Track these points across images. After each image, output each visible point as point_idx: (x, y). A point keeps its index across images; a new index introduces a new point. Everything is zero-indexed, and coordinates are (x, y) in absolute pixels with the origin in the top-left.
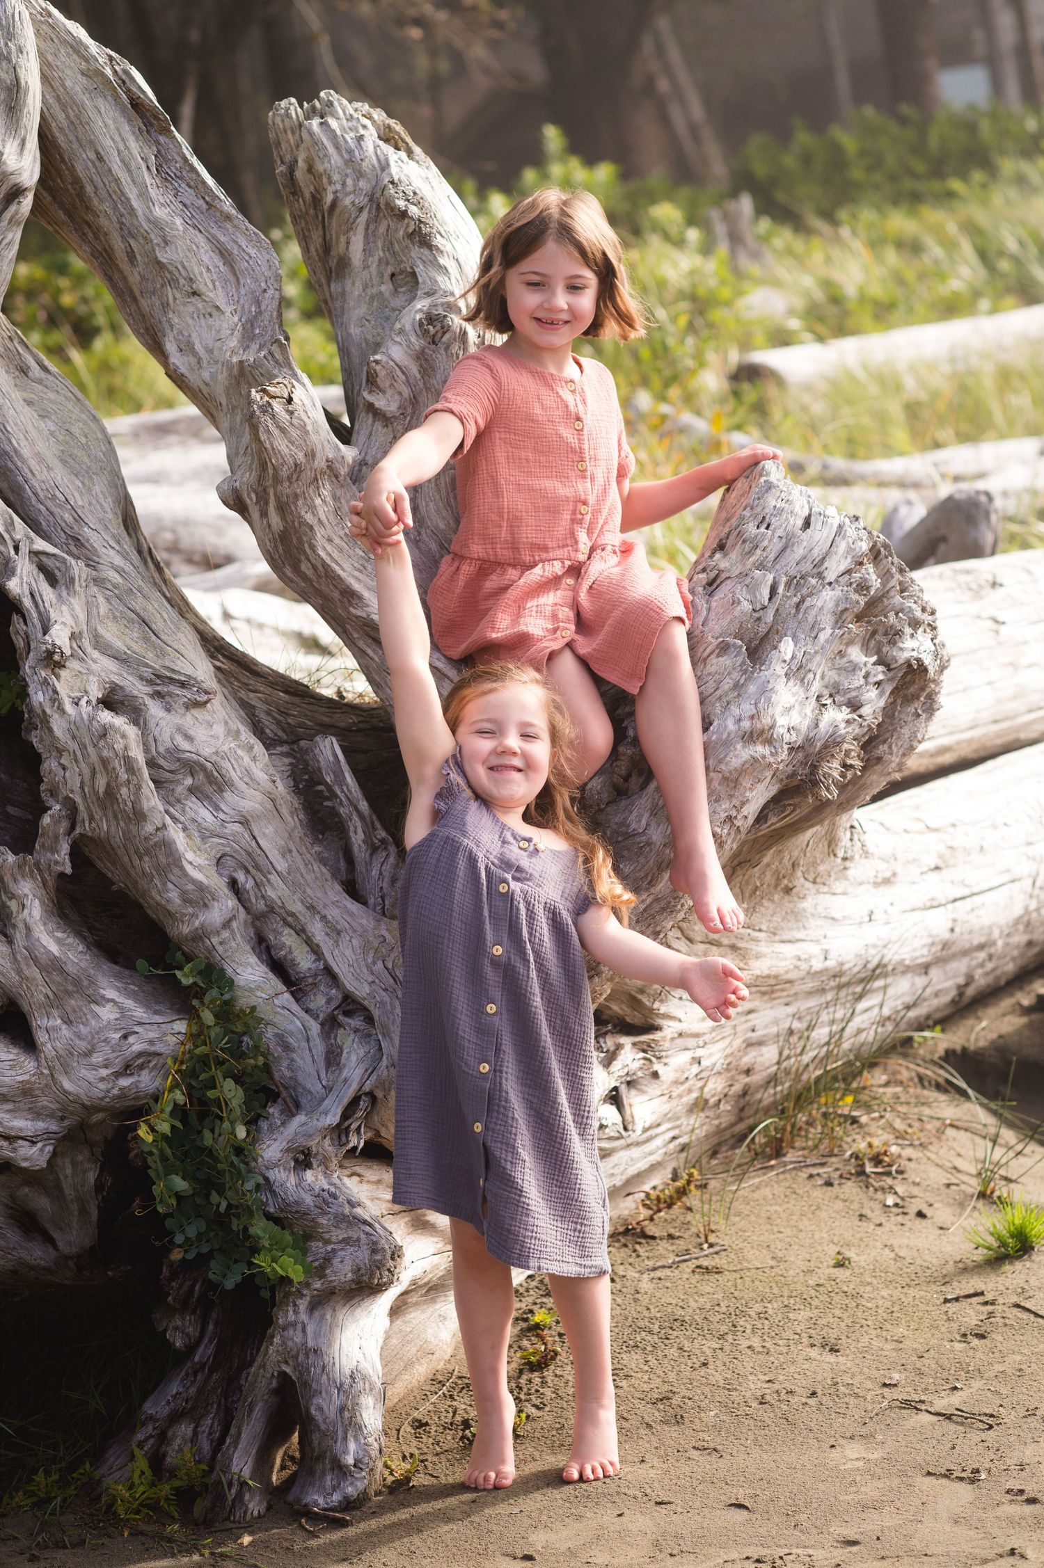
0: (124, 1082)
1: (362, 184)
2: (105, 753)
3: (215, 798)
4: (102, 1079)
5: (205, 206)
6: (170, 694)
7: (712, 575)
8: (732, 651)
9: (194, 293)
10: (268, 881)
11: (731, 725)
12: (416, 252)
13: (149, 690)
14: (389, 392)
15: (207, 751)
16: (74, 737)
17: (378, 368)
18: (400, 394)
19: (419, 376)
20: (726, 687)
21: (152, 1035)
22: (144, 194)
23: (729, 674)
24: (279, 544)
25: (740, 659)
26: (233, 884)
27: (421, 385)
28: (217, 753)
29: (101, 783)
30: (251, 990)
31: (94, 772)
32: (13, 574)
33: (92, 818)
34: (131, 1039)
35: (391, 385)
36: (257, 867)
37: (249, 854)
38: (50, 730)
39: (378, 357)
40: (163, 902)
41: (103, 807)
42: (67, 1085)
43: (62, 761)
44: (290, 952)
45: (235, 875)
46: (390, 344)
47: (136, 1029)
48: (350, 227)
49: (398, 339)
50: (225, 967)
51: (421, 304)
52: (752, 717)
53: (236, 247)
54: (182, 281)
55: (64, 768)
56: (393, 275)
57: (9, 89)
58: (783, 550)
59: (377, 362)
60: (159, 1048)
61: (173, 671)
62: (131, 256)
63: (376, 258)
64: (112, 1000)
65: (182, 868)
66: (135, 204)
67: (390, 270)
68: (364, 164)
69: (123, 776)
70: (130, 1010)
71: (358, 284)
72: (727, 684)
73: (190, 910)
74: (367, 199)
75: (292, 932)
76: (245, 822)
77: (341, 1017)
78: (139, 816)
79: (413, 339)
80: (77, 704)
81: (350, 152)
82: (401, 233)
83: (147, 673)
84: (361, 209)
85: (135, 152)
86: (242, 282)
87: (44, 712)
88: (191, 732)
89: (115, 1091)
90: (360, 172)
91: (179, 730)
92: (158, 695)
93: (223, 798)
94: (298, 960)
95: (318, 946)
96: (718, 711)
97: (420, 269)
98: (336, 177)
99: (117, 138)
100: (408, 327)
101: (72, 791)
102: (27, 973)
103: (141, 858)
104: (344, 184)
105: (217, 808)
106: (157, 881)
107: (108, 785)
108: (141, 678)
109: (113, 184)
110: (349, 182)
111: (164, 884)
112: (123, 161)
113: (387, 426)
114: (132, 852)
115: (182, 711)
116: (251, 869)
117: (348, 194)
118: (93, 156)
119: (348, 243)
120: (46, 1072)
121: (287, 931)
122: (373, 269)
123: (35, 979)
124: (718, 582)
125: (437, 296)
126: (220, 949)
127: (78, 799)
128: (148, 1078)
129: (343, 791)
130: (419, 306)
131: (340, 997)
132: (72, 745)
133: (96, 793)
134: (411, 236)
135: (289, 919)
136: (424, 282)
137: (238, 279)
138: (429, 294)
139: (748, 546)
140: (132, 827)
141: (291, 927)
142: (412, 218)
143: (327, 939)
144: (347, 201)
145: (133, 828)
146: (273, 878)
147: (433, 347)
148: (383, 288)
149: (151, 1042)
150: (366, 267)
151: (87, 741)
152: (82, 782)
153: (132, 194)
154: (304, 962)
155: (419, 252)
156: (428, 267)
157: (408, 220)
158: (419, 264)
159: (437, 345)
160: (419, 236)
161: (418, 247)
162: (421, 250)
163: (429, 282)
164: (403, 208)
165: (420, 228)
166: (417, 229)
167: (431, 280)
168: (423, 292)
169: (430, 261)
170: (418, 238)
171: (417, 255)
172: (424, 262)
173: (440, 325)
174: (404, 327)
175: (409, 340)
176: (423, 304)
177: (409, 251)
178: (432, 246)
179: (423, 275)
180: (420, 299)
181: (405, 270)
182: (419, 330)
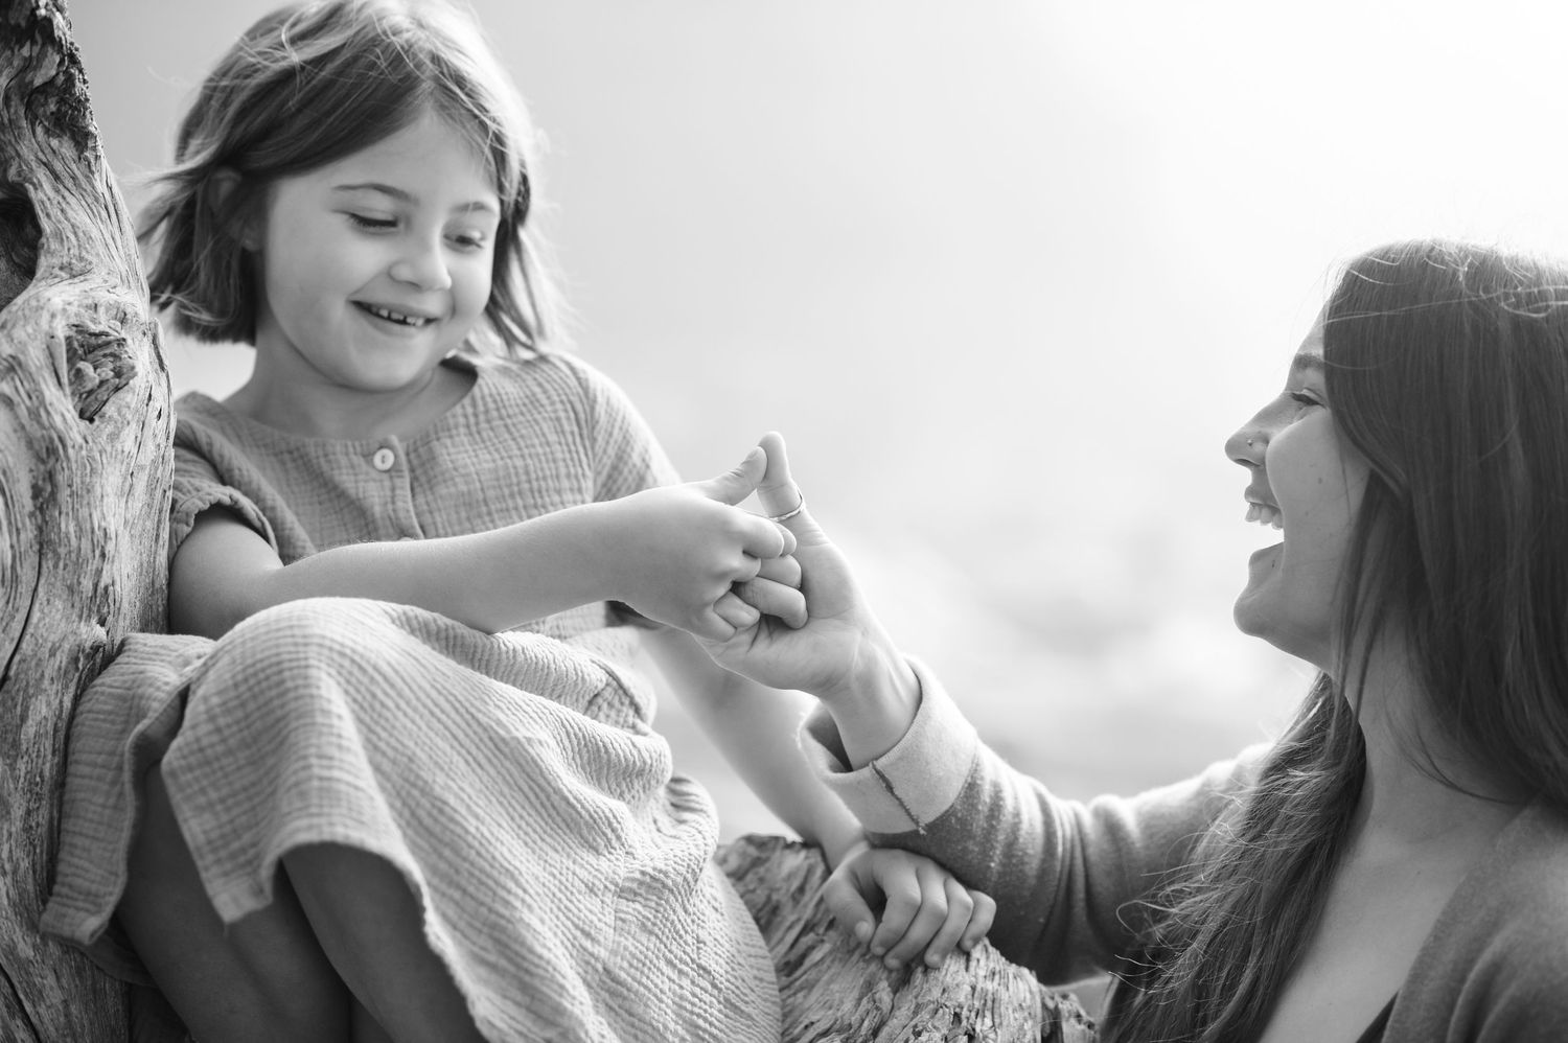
12: (33, 146)
19: (30, 505)
27: (33, 533)
49: (4, 388)
51: (60, 296)
82: (3, 82)
97: (43, 194)
125: (95, 280)
130: (58, 302)
134: (31, 96)
136: (59, 236)
138: (73, 272)
142: (57, 45)
147: (85, 425)
155: (44, 145)
156: (67, 194)
157: (36, 49)
158: (43, 179)
159: (91, 420)
160: (61, 101)
161: (47, 131)
162: (54, 143)
163: (72, 237)
164: (42, 12)
165: (70, 79)
166: (62, 77)
167: (75, 234)
168: (56, 261)
169: (74, 178)
170: (53, 107)
171: (40, 154)
172: (57, 177)
173: (111, 366)
174: (23, 353)
175: (35, 395)
176: (65, 297)
177: (19, 138)
178: (88, 135)
179: (55, 212)
180: (53, 280)
182: (64, 367)
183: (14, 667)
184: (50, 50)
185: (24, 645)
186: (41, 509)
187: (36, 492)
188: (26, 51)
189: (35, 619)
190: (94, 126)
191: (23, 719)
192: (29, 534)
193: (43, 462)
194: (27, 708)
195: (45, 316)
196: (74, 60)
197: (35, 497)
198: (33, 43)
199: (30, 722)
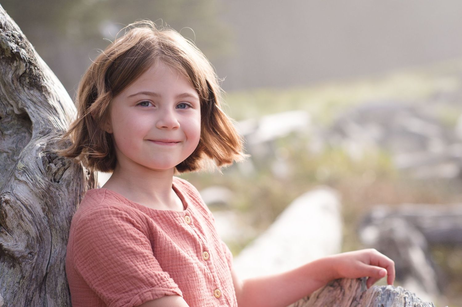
12: (25, 94)
14: (17, 232)
17: (7, 208)
18: (27, 233)
19: (42, 215)
27: (46, 223)
35: (19, 224)
39: (7, 197)
46: (13, 183)
49: (23, 178)
51: (40, 143)
59: (7, 202)
79: (39, 177)
82: (10, 76)
97: (31, 110)
100: (32, 166)
113: (14, 266)
125: (52, 135)
130: (38, 145)
134: (20, 78)
136: (38, 122)
138: (44, 133)
142: (23, 60)
147: (56, 184)
155: (29, 94)
156: (39, 108)
157: (18, 63)
158: (30, 105)
159: (58, 182)
160: (30, 78)
161: (28, 89)
162: (32, 92)
163: (43, 122)
164: (15, 50)
165: (31, 70)
166: (28, 70)
167: (44, 121)
168: (38, 131)
169: (41, 102)
170: (28, 81)
171: (28, 97)
172: (35, 103)
173: (61, 162)
174: (28, 166)
175: (34, 179)
176: (41, 143)
177: (19, 93)
178: (42, 87)
179: (36, 115)
180: (37, 138)
181: (13, 111)
182: (42, 167)
183: (49, 269)
184: (21, 62)
185: (51, 261)
186: (47, 215)
187: (44, 210)
188: (15, 64)
189: (53, 252)
191: (56, 285)
193: (42, 200)
194: (57, 281)
195: (34, 151)
196: (30, 63)
197: (44, 212)
198: (17, 61)
199: (59, 286)
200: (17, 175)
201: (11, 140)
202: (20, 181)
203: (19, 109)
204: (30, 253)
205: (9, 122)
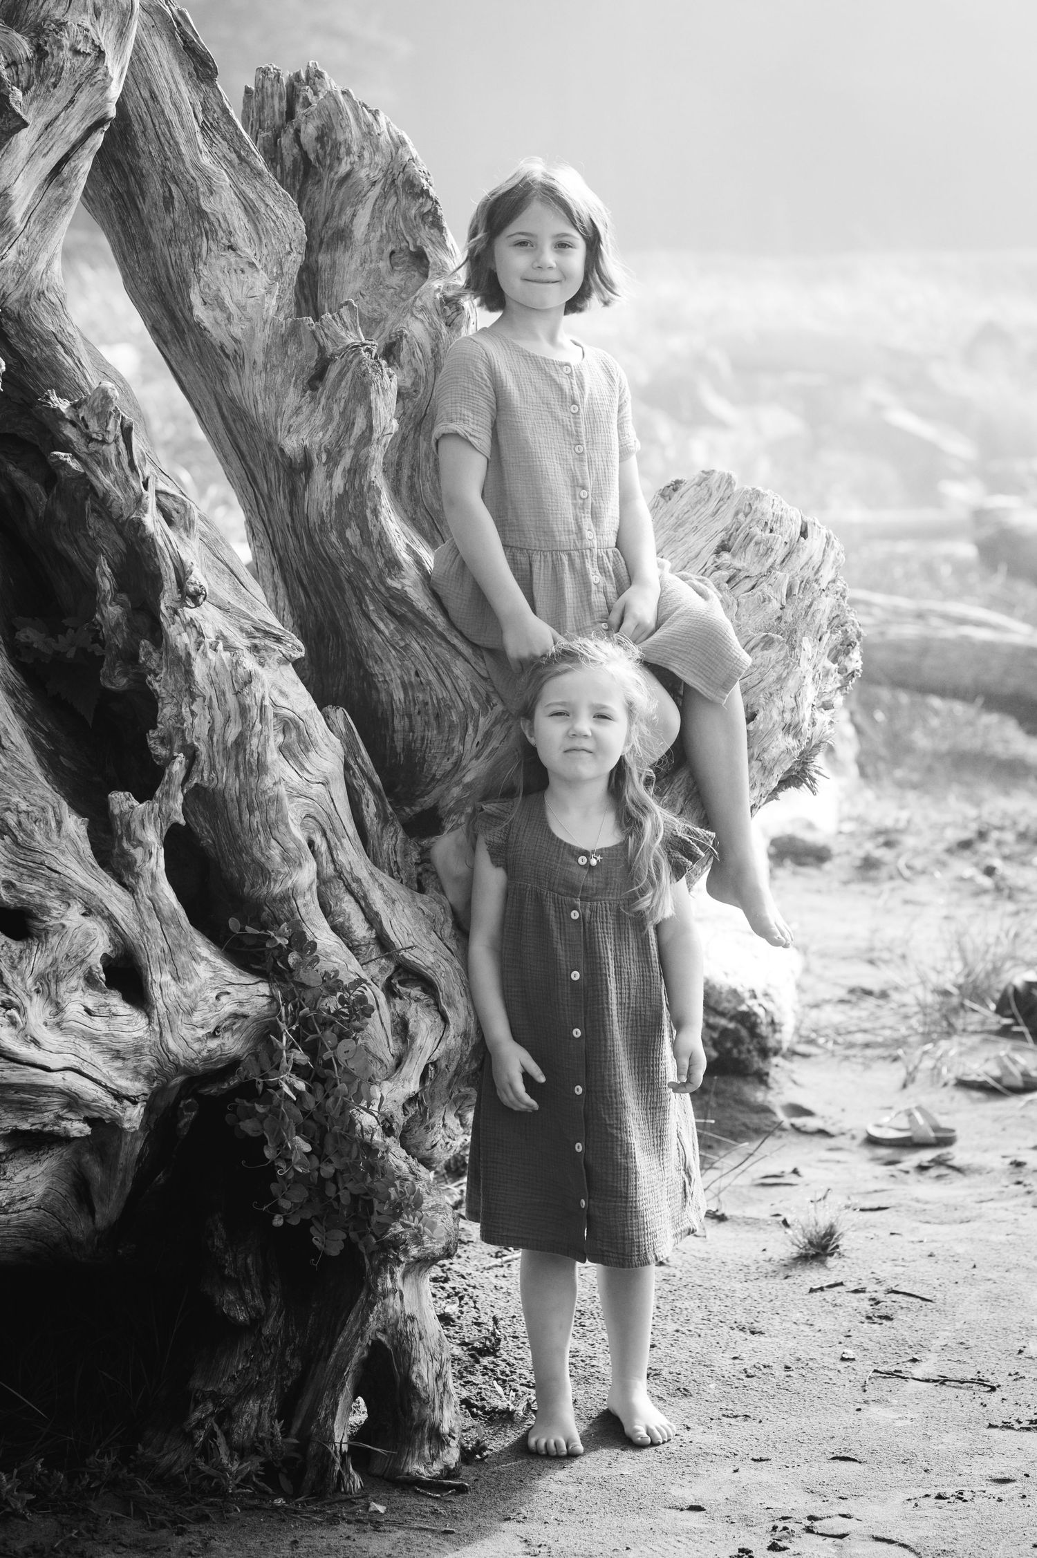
0: (213, 1044)
1: (378, 158)
2: (248, 701)
3: (302, 757)
4: (199, 1039)
5: (236, 161)
6: (266, 648)
7: (732, 572)
8: (777, 646)
9: (231, 247)
10: (342, 844)
11: (776, 716)
12: (425, 233)
13: (247, 642)
14: (406, 368)
15: (300, 710)
16: (212, 683)
17: (404, 342)
19: (430, 355)
20: (771, 679)
21: (242, 996)
22: (191, 141)
23: (773, 667)
24: (333, 508)
25: (783, 653)
26: (311, 844)
28: (306, 712)
29: (233, 733)
30: (327, 955)
31: (228, 720)
32: (146, 511)
33: (213, 768)
34: (224, 999)
36: (334, 830)
37: (329, 816)
38: (189, 674)
40: (263, 860)
41: (227, 757)
42: (172, 1045)
43: (193, 707)
44: (349, 920)
45: (313, 837)
46: (412, 320)
47: (229, 989)
48: (360, 198)
49: (420, 316)
50: (305, 929)
52: (792, 710)
53: (262, 205)
54: (220, 233)
55: (193, 714)
56: (393, 253)
57: (124, 15)
58: (789, 554)
59: (404, 337)
60: (247, 1010)
61: (268, 624)
62: (169, 201)
63: (378, 234)
64: (206, 959)
65: (287, 825)
66: (183, 149)
67: (390, 248)
68: (382, 138)
69: (258, 727)
70: (221, 970)
71: (357, 258)
72: (772, 676)
73: (286, 869)
74: (381, 174)
75: (352, 899)
76: (325, 784)
77: (398, 986)
78: (262, 768)
79: (433, 317)
80: (215, 650)
81: (369, 125)
82: (413, 212)
83: (247, 625)
84: (374, 184)
85: (186, 95)
86: (264, 242)
87: (189, 654)
88: (285, 689)
89: (205, 1054)
90: (377, 147)
91: (273, 685)
92: (255, 649)
93: (308, 758)
94: (354, 927)
95: (377, 914)
96: (762, 701)
97: (429, 250)
98: (355, 149)
99: (171, 81)
100: (430, 305)
101: (198, 739)
102: (149, 924)
103: (251, 813)
104: (361, 156)
105: (303, 767)
106: (261, 838)
107: (241, 734)
108: (242, 630)
109: (163, 126)
110: (366, 154)
111: (268, 841)
112: (174, 104)
114: (244, 805)
115: (275, 666)
116: (328, 832)
117: (362, 167)
118: (146, 95)
119: (354, 215)
120: (157, 1029)
121: (348, 897)
122: (374, 245)
123: (155, 931)
124: (737, 580)
126: (303, 910)
127: (202, 748)
128: (231, 1040)
129: (357, 763)
130: (436, 286)
131: (393, 967)
132: (209, 692)
133: (224, 742)
134: (423, 216)
135: (354, 885)
136: (435, 264)
137: (260, 238)
138: (440, 275)
139: (762, 548)
140: (251, 779)
141: (352, 893)
142: (431, 198)
143: (385, 907)
144: (363, 173)
145: (253, 781)
146: (345, 842)
147: (447, 327)
148: (381, 264)
149: (240, 1003)
150: (367, 242)
151: (227, 687)
152: (211, 730)
153: (181, 137)
154: (361, 930)
155: (429, 233)
156: (437, 249)
157: (424, 200)
158: (429, 244)
159: (450, 327)
160: (434, 217)
161: (429, 228)
162: (432, 232)
163: (437, 262)
164: (425, 188)
165: (436, 209)
166: (433, 209)
167: (439, 261)
168: (433, 272)
169: (439, 243)
170: (431, 219)
171: (427, 236)
172: (433, 244)
173: (455, 308)
174: (425, 304)
175: (429, 318)
176: (438, 284)
177: (420, 231)
178: (443, 228)
179: (434, 255)
180: (434, 279)
181: (408, 248)
182: (439, 309)
184: (428, 200)
188: (421, 201)
190: (445, 224)
192: (431, 366)
193: (434, 341)
195: (432, 291)
196: (437, 203)
198: (423, 198)
200: (415, 312)
201: (401, 277)
202: (417, 318)
203: (415, 246)
204: (415, 391)
205: (401, 258)
